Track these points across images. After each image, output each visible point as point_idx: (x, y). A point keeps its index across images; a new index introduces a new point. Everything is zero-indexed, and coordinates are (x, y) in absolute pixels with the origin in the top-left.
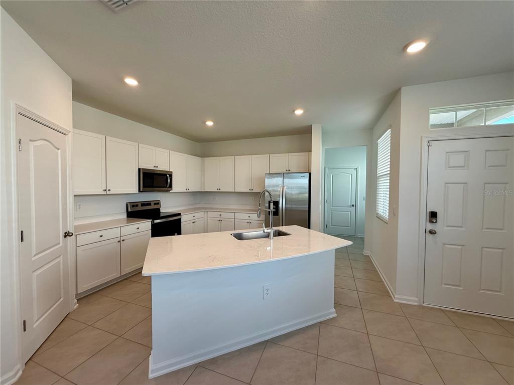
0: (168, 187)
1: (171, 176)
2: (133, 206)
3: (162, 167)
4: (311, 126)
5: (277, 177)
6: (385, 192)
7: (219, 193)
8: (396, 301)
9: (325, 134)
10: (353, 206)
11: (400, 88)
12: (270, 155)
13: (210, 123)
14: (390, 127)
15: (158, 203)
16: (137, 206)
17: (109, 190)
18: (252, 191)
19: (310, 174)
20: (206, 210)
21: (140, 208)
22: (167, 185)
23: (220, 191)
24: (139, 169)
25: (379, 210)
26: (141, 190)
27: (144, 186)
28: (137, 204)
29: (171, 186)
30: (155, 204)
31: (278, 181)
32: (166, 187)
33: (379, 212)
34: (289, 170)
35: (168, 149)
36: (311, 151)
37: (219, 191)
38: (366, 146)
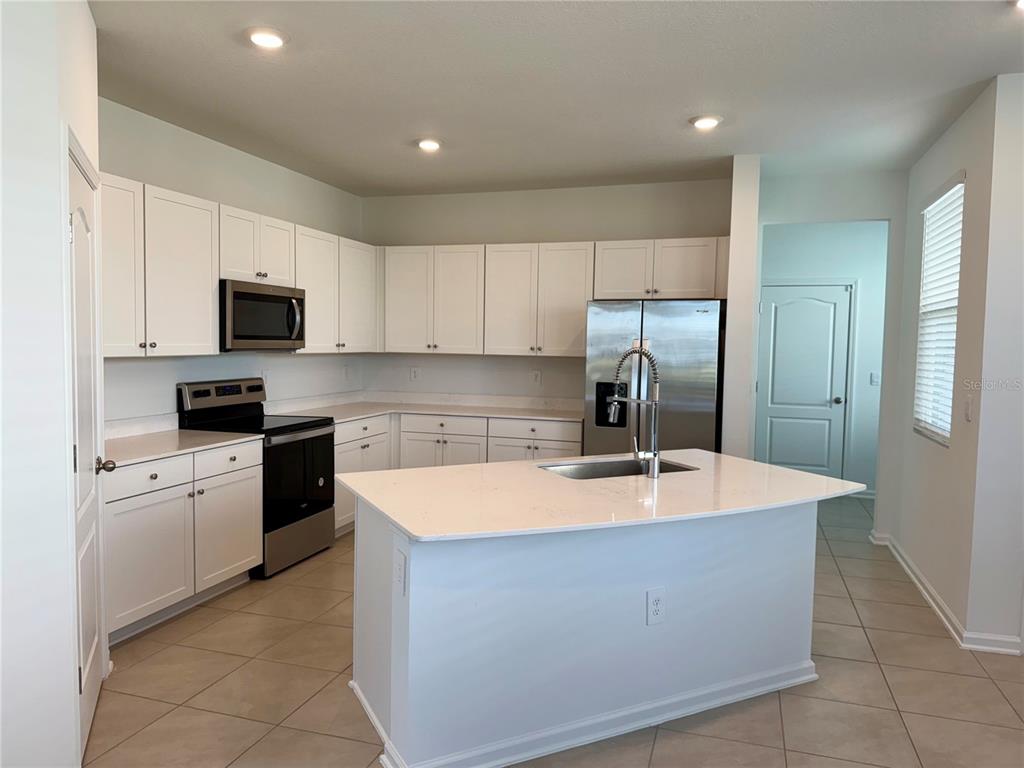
0: (294, 337)
1: (301, 302)
2: (197, 394)
3: (279, 277)
4: (731, 159)
5: (624, 310)
6: (942, 360)
7: (433, 358)
8: (964, 646)
9: (769, 184)
10: (838, 401)
11: (995, 77)
12: (597, 243)
13: (429, 146)
14: (962, 177)
15: (258, 388)
16: (206, 393)
17: (153, 345)
18: (539, 354)
19: (724, 303)
20: (398, 411)
21: (214, 401)
22: (291, 333)
23: (436, 351)
24: (223, 283)
25: (923, 410)
26: (228, 346)
27: (236, 337)
28: (206, 387)
29: (301, 336)
30: (251, 389)
31: (625, 321)
32: (290, 338)
33: (923, 417)
34: (656, 292)
35: (292, 222)
36: (727, 233)
37: (431, 351)
38: (889, 220)
